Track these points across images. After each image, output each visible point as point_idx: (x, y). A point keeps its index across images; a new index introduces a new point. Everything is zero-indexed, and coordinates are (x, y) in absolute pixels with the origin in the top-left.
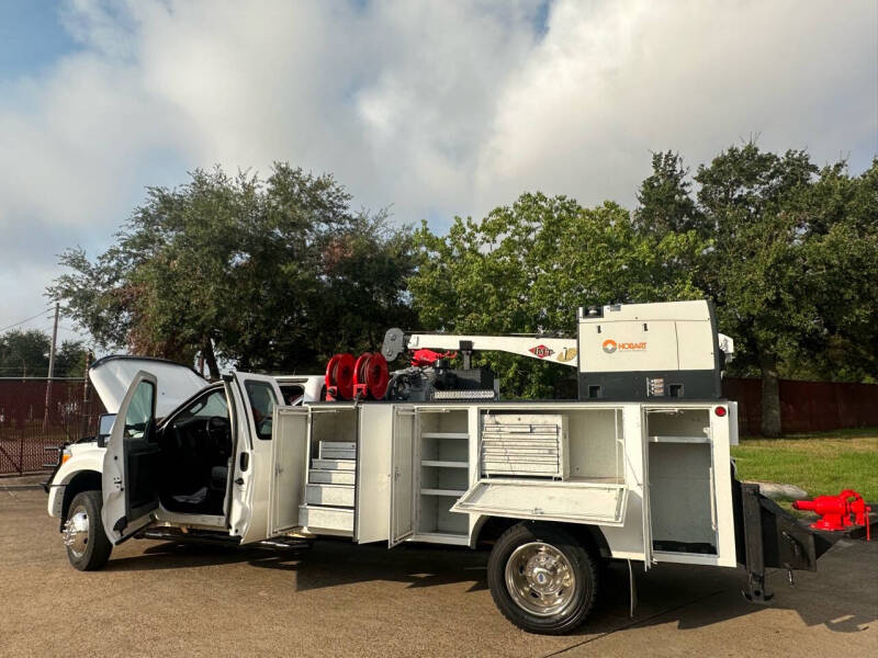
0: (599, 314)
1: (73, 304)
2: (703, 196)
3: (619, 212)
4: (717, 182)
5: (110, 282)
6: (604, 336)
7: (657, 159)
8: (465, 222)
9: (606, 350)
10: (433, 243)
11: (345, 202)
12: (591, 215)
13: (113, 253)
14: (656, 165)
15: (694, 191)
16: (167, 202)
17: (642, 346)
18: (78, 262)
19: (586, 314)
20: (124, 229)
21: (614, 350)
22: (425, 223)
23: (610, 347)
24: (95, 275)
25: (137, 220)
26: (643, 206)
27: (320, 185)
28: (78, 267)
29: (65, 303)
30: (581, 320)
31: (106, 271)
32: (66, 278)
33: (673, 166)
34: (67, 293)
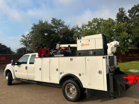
0: (81, 39)
1: (23, 43)
2: (130, 15)
3: (111, 20)
4: (132, 12)
5: (29, 39)
6: (82, 43)
7: (120, 9)
8: (84, 24)
9: (82, 46)
10: (78, 29)
11: (64, 23)
12: (106, 21)
13: (28, 34)
14: (119, 10)
15: (127, 15)
16: (35, 26)
17: (89, 44)
18: (24, 36)
19: (79, 39)
20: (30, 30)
21: (83, 46)
22: (77, 25)
23: (82, 45)
24: (26, 38)
25: (32, 29)
26: (117, 18)
27: (60, 21)
28: (24, 37)
29: (22, 43)
30: (77, 40)
31: (28, 37)
32: (22, 39)
33: (123, 10)
34: (22, 41)
